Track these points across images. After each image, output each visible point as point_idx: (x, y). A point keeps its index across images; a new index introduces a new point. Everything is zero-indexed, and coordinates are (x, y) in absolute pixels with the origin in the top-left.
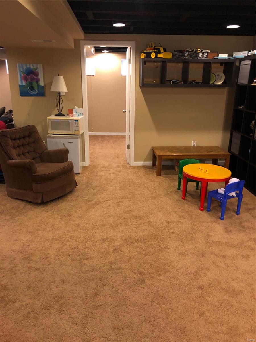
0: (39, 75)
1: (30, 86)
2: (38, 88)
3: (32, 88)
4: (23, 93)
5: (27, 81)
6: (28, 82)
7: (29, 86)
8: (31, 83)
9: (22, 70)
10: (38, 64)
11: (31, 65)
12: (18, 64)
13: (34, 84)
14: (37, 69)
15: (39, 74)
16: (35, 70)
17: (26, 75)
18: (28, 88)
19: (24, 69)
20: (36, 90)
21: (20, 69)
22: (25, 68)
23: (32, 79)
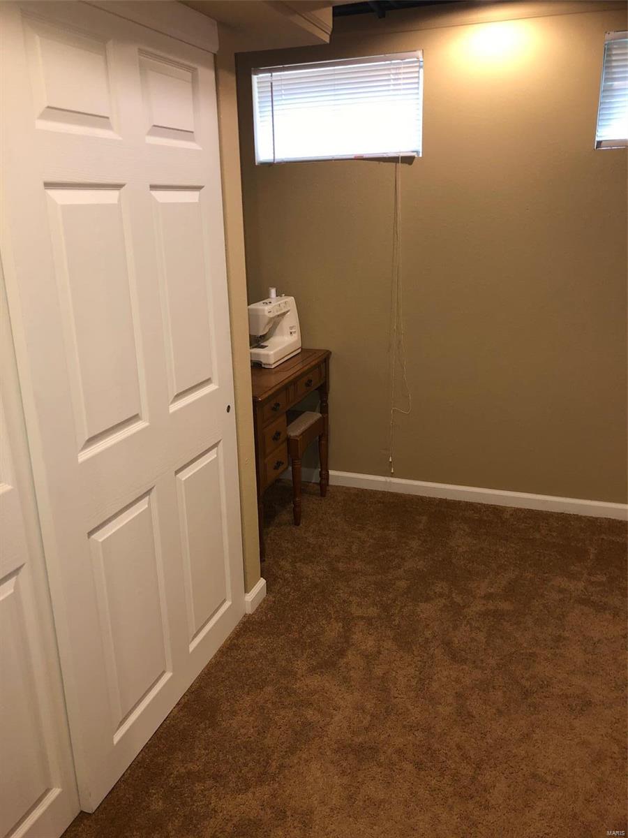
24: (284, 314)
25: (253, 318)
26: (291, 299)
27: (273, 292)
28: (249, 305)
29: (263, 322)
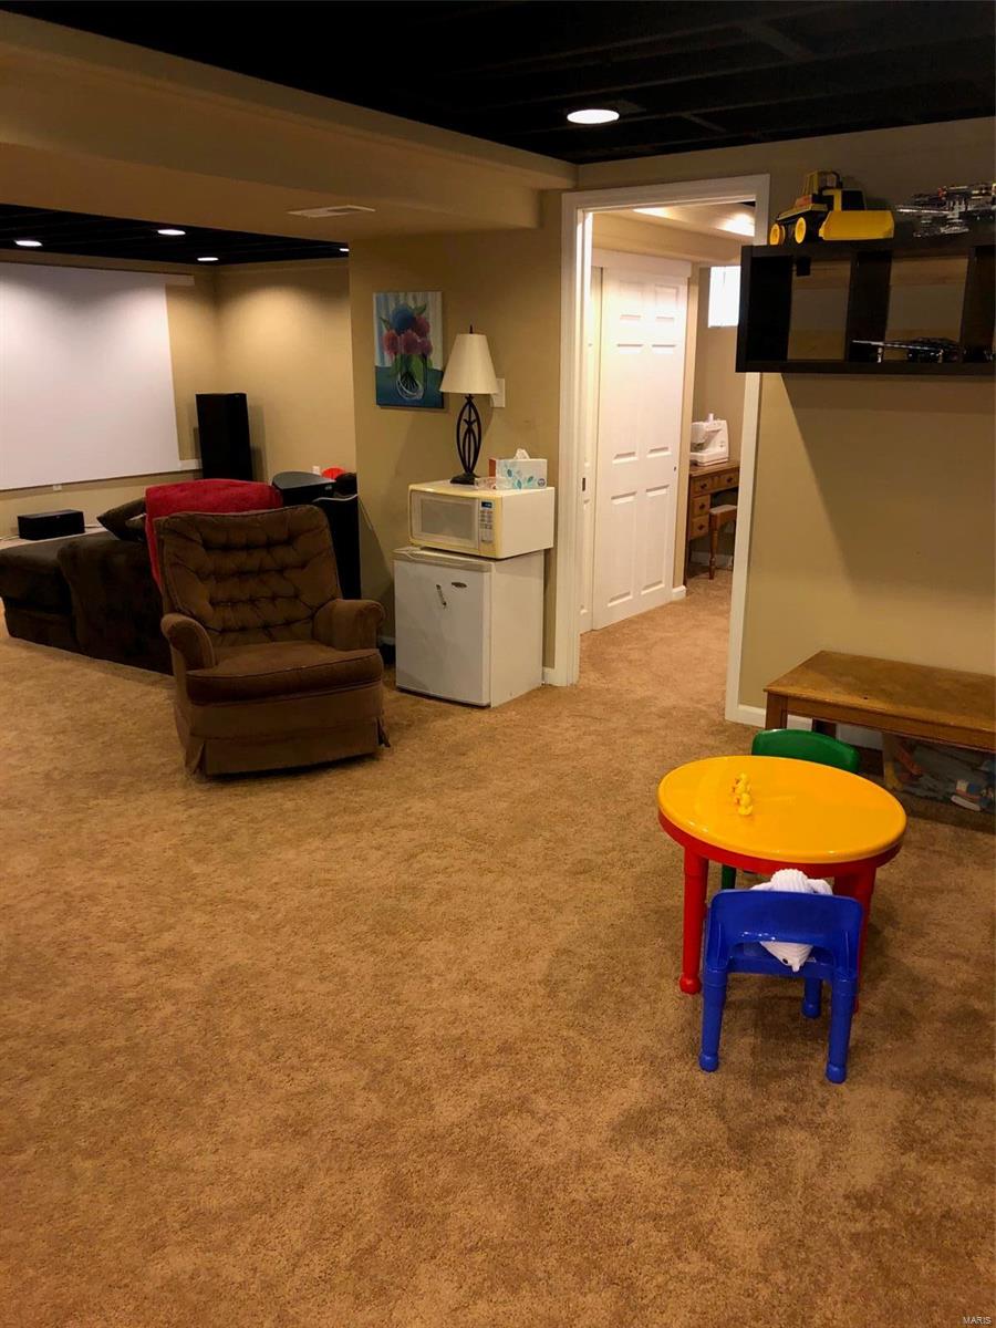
0: (428, 331)
1: (404, 370)
2: (425, 381)
3: (409, 377)
4: (387, 398)
5: (396, 354)
6: (398, 356)
7: (401, 369)
8: (406, 361)
9: (384, 317)
10: (430, 293)
11: (410, 295)
12: (375, 295)
13: (416, 365)
14: (424, 309)
15: (431, 329)
16: (422, 313)
17: (394, 331)
18: (399, 377)
19: (391, 312)
20: (421, 386)
21: (378, 312)
22: (392, 306)
23: (410, 346)
24: (718, 431)
25: (695, 432)
26: (724, 422)
27: (711, 416)
28: (693, 421)
29: (701, 435)
